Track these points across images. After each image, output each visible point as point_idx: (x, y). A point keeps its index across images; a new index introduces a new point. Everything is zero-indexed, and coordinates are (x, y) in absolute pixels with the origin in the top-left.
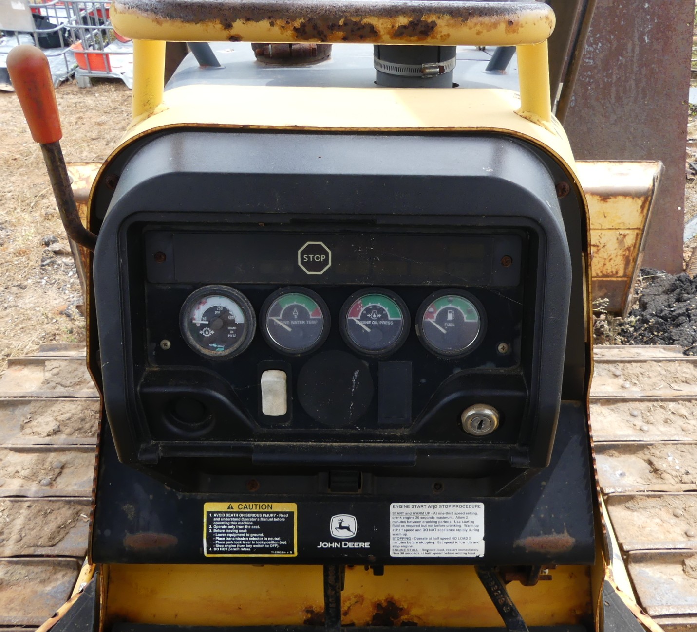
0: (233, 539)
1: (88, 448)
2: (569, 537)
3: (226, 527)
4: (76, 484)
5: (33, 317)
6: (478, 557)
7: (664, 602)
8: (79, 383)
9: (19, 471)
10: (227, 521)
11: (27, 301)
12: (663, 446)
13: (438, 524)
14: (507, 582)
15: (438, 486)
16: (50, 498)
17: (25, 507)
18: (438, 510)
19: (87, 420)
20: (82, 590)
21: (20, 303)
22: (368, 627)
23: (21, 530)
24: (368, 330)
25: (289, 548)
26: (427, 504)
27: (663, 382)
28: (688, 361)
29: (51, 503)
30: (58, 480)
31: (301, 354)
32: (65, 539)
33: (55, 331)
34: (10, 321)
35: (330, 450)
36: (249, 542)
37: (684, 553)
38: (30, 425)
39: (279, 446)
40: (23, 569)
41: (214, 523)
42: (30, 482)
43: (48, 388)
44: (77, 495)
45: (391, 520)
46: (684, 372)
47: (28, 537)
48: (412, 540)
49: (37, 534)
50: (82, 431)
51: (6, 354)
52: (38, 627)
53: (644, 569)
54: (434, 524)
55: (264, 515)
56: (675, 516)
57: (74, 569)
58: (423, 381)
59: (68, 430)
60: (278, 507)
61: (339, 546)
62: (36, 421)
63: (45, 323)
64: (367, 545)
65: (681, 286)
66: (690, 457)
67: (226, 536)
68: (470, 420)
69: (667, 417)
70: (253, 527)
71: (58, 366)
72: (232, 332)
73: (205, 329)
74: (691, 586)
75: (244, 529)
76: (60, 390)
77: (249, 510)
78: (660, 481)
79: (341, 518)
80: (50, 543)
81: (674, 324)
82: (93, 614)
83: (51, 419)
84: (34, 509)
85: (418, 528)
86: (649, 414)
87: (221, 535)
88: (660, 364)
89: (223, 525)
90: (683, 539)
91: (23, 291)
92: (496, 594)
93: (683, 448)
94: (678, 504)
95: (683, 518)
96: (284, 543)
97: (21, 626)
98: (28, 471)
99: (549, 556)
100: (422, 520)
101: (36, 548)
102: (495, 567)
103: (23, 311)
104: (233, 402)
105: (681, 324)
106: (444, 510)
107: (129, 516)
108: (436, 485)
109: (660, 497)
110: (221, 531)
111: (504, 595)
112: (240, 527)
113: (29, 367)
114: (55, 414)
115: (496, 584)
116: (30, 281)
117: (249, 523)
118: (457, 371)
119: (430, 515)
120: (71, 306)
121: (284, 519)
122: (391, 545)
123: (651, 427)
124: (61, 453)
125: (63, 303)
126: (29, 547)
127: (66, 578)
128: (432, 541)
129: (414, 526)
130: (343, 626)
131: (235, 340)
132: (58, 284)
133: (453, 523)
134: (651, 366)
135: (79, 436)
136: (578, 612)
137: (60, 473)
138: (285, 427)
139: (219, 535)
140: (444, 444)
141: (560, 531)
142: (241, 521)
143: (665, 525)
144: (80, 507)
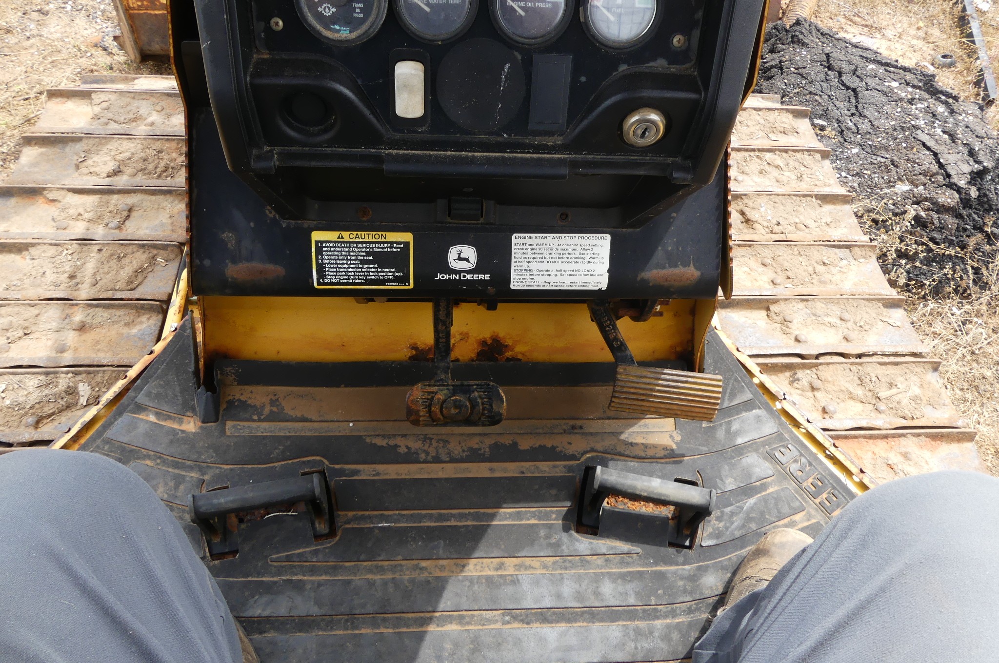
0: (345, 270)
1: (155, 190)
2: (694, 270)
3: (337, 257)
4: (147, 228)
5: (63, 49)
6: (600, 290)
7: (747, 344)
8: (135, 120)
9: (82, 213)
10: (338, 251)
11: (52, 30)
12: (757, 196)
13: (561, 256)
14: (618, 318)
15: (564, 216)
16: (121, 242)
17: (96, 250)
18: (562, 241)
19: (150, 160)
20: (176, 329)
21: (45, 32)
22: (474, 363)
23: (95, 274)
24: (523, 13)
25: (405, 280)
26: (552, 235)
27: (760, 131)
28: (787, 110)
29: (123, 247)
30: (127, 223)
31: (442, 41)
32: (144, 283)
33: (92, 67)
34: (36, 53)
35: (472, 161)
36: (362, 274)
37: (770, 299)
38: (85, 164)
39: (414, 155)
40: (104, 312)
41: (324, 253)
42: (96, 225)
43: (100, 124)
44: (150, 239)
45: (513, 251)
46: (783, 122)
47: (104, 281)
48: (534, 272)
49: (114, 278)
50: (146, 172)
51: (39, 91)
52: (131, 367)
53: (730, 314)
54: (558, 256)
55: (378, 245)
56: (764, 265)
57: (159, 312)
58: (583, 79)
59: (129, 171)
60: (393, 237)
61: (457, 278)
62: (92, 160)
63: (78, 57)
64: (487, 277)
65: (777, 36)
66: (783, 208)
67: (338, 267)
68: (634, 127)
69: (762, 168)
70: (365, 258)
71: (107, 99)
72: (358, 10)
73: (324, 5)
74: (773, 330)
75: (357, 259)
76: (113, 127)
77: (361, 240)
78: (751, 230)
79: (460, 248)
80: (129, 287)
81: (765, 77)
82: (192, 351)
83: (109, 158)
84: (106, 253)
85: (541, 260)
86: (744, 164)
87: (332, 266)
88: (759, 113)
89: (333, 255)
90: (770, 286)
91: (45, 18)
92: (607, 329)
93: (776, 199)
94: (767, 253)
95: (771, 267)
96: (399, 274)
97: (112, 366)
98: (91, 214)
99: (672, 290)
100: (546, 251)
101: (114, 292)
102: (610, 303)
103: (50, 41)
104: (361, 100)
105: (772, 77)
106: (569, 242)
107: (229, 245)
108: (562, 214)
109: (750, 246)
110: (331, 262)
111: (615, 330)
112: (352, 258)
113: (73, 100)
114: (113, 153)
115: (608, 319)
116: (51, 6)
117: (361, 253)
118: (623, 68)
119: (554, 247)
120: (107, 37)
121: (399, 250)
122: (512, 277)
123: (745, 177)
124: (126, 195)
125: (96, 34)
126: (107, 290)
127: (152, 322)
128: (555, 273)
129: (537, 258)
130: (452, 361)
131: (362, 21)
132: (87, 10)
133: (577, 256)
134: (750, 115)
135: (144, 177)
136: (679, 349)
137: (128, 216)
138: (421, 132)
139: (329, 266)
140: (599, 157)
141: (686, 264)
142: (353, 251)
143: (753, 273)
144: (155, 252)
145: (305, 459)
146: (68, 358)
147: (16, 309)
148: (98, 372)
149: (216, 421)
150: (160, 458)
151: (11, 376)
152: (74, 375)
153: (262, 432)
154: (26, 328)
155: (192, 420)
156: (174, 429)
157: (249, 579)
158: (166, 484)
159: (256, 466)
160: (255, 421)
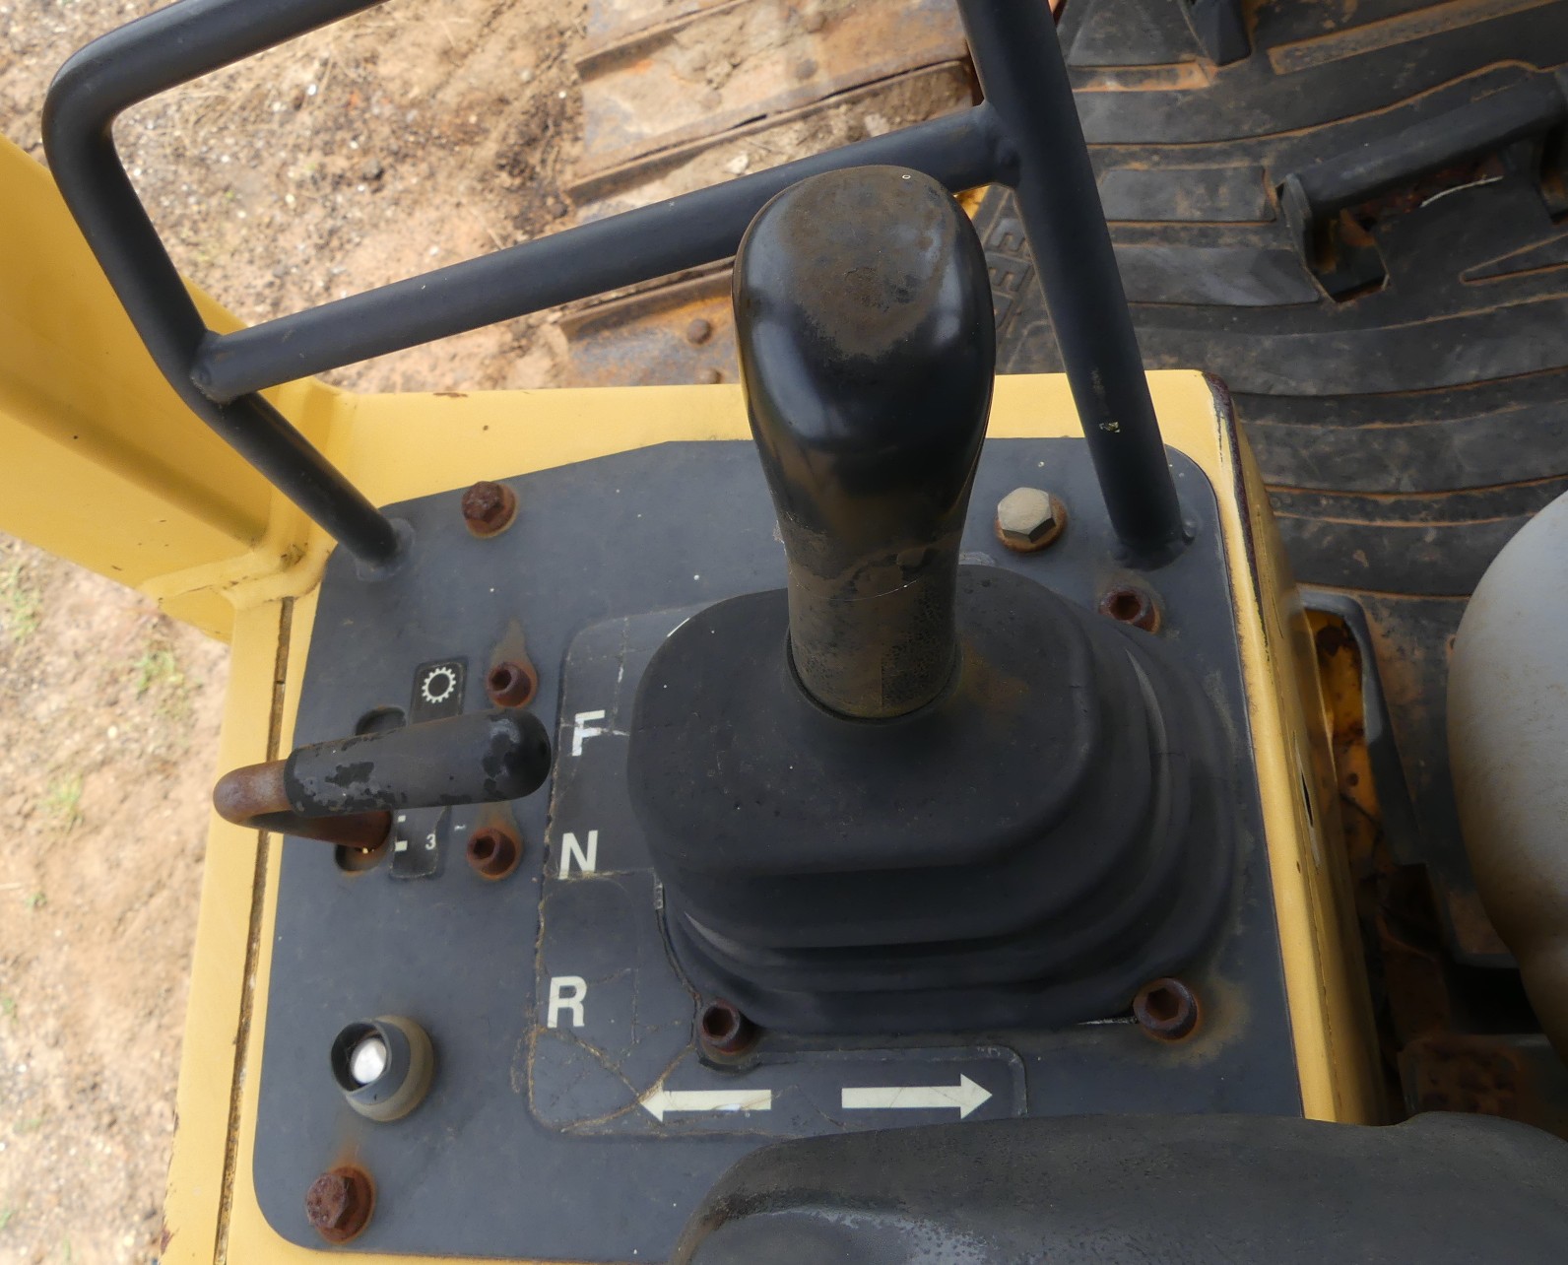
145: (1474, 74)
146: (823, 81)
147: (704, 28)
148: (890, 88)
149: (1247, 54)
150: (1156, 152)
151: (749, 139)
152: (850, 106)
153: (1354, 50)
154: (732, 55)
155: (1195, 67)
156: (1165, 94)
157: (1430, 320)
158: (1189, 193)
159: (1365, 116)
160: (1331, 31)
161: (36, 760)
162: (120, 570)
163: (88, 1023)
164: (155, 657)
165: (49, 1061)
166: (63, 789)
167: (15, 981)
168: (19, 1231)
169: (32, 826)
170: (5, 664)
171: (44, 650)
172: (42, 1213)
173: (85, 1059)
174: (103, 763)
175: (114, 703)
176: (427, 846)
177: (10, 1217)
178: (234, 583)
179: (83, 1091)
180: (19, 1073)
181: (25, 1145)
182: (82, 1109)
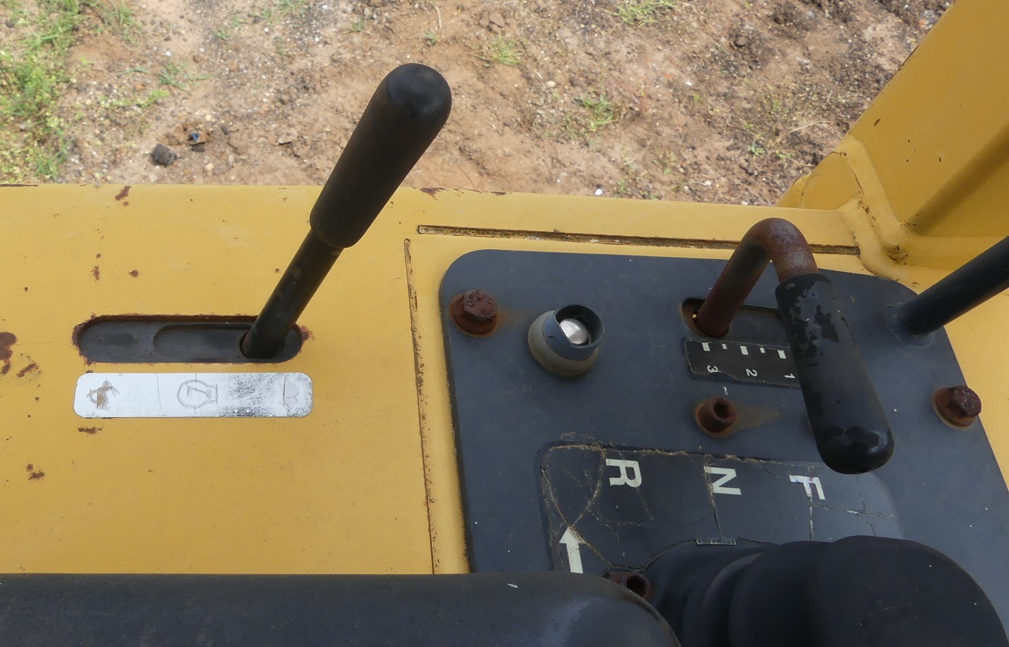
161: (529, 31)
162: (875, 125)
163: (348, 81)
164: (608, 110)
165: (322, 56)
166: (510, 53)
167: (375, 29)
168: (213, 46)
169: (482, 33)
170: (598, 3)
171: (610, 30)
172: (225, 60)
173: (324, 81)
174: (529, 79)
175: (572, 83)
176: (709, 366)
177: (222, 39)
178: (867, 210)
179: (303, 81)
180: (314, 38)
181: (268, 45)
182: (291, 81)
